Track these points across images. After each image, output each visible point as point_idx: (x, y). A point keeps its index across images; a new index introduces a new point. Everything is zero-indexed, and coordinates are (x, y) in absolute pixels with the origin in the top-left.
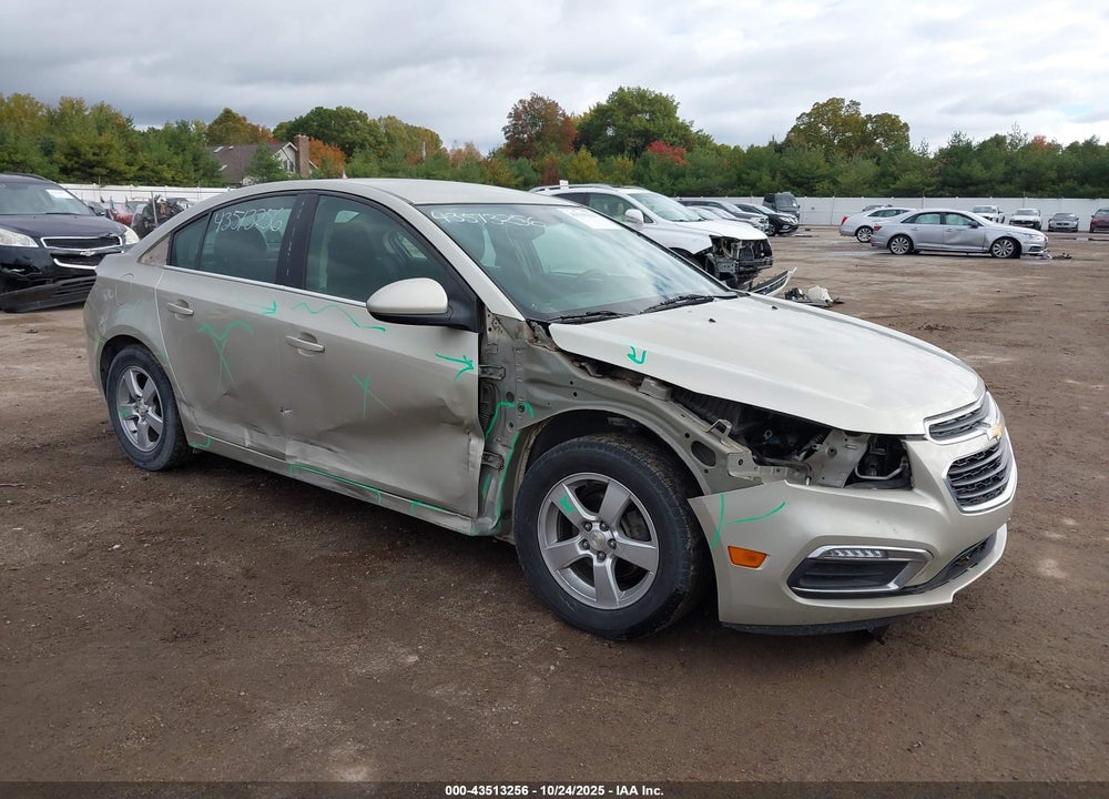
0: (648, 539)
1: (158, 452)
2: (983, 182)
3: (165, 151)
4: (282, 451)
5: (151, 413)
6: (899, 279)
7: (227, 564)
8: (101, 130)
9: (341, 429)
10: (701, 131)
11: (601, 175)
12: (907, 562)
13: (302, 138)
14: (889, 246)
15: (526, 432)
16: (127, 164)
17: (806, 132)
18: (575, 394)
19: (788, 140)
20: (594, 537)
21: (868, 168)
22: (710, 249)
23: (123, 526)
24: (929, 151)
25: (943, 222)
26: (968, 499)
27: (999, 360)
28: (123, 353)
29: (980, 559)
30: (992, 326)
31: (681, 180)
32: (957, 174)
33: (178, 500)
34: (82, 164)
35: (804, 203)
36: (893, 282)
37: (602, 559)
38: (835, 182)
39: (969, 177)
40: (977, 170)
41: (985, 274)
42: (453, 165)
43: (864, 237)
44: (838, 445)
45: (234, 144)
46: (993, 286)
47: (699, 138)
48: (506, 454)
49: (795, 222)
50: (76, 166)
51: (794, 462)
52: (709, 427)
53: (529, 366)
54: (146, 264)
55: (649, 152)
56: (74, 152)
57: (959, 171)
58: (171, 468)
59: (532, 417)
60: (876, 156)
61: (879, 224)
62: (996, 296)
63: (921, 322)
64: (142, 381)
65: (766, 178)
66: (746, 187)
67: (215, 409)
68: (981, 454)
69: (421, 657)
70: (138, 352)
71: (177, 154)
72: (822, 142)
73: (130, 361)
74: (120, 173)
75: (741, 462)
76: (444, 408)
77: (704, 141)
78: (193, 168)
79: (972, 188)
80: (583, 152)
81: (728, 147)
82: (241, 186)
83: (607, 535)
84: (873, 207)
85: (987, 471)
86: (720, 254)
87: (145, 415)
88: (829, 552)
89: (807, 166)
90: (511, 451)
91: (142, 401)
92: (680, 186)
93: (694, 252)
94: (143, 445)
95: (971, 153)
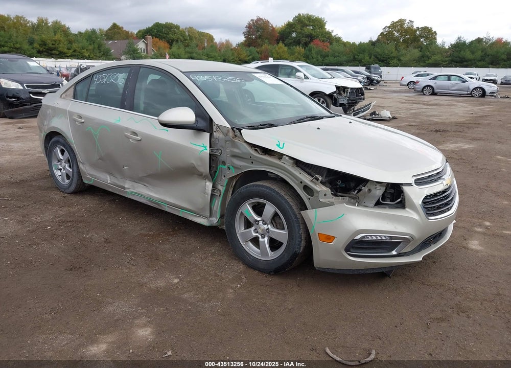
0: (283, 229)
1: (70, 184)
2: (470, 60)
3: (85, 43)
4: (124, 185)
5: (67, 167)
6: (425, 107)
7: (97, 236)
8: (55, 33)
9: (150, 176)
10: (337, 35)
11: (289, 55)
12: (401, 242)
13: (149, 37)
14: (422, 91)
15: (231, 179)
16: (67, 49)
17: (387, 36)
18: (252, 163)
19: (378, 40)
20: (260, 228)
21: (416, 53)
22: (335, 92)
23: (52, 219)
24: (445, 45)
25: (449, 79)
26: (432, 213)
27: (467, 146)
28: (54, 139)
29: (438, 240)
30: (466, 130)
31: (327, 58)
32: (459, 57)
33: (79, 207)
34: (47, 49)
35: (385, 70)
36: (422, 108)
37: (264, 238)
38: (399, 60)
39: (464, 58)
40: (468, 55)
41: (467, 105)
42: (219, 50)
43: (411, 87)
44: (372, 187)
45: (117, 40)
46: (470, 111)
47: (336, 38)
48: (222, 189)
49: (379, 79)
50: (44, 50)
51: (352, 195)
52: (311, 178)
53: (232, 149)
54: (64, 98)
55: (312, 45)
56: (43, 43)
57: (460, 55)
58: (77, 192)
59: (233, 173)
60: (421, 48)
61: (418, 80)
62: (471, 115)
63: (432, 127)
64: (62, 152)
65: (367, 58)
66: (357, 62)
67: (94, 166)
68: (439, 192)
69: (180, 280)
70: (60, 139)
71: (91, 44)
72: (395, 40)
73: (57, 143)
74: (64, 53)
75: (325, 195)
76: (194, 167)
77: (338, 40)
78: (98, 51)
79: (465, 63)
80: (281, 44)
81: (350, 43)
82: (120, 60)
83: (266, 227)
84: (416, 72)
85: (442, 200)
86: (340, 94)
87: (64, 168)
88: (364, 237)
89: (387, 52)
90: (225, 188)
91: (63, 162)
92: (326, 61)
93: (327, 93)
94: (64, 182)
95: (465, 46)
